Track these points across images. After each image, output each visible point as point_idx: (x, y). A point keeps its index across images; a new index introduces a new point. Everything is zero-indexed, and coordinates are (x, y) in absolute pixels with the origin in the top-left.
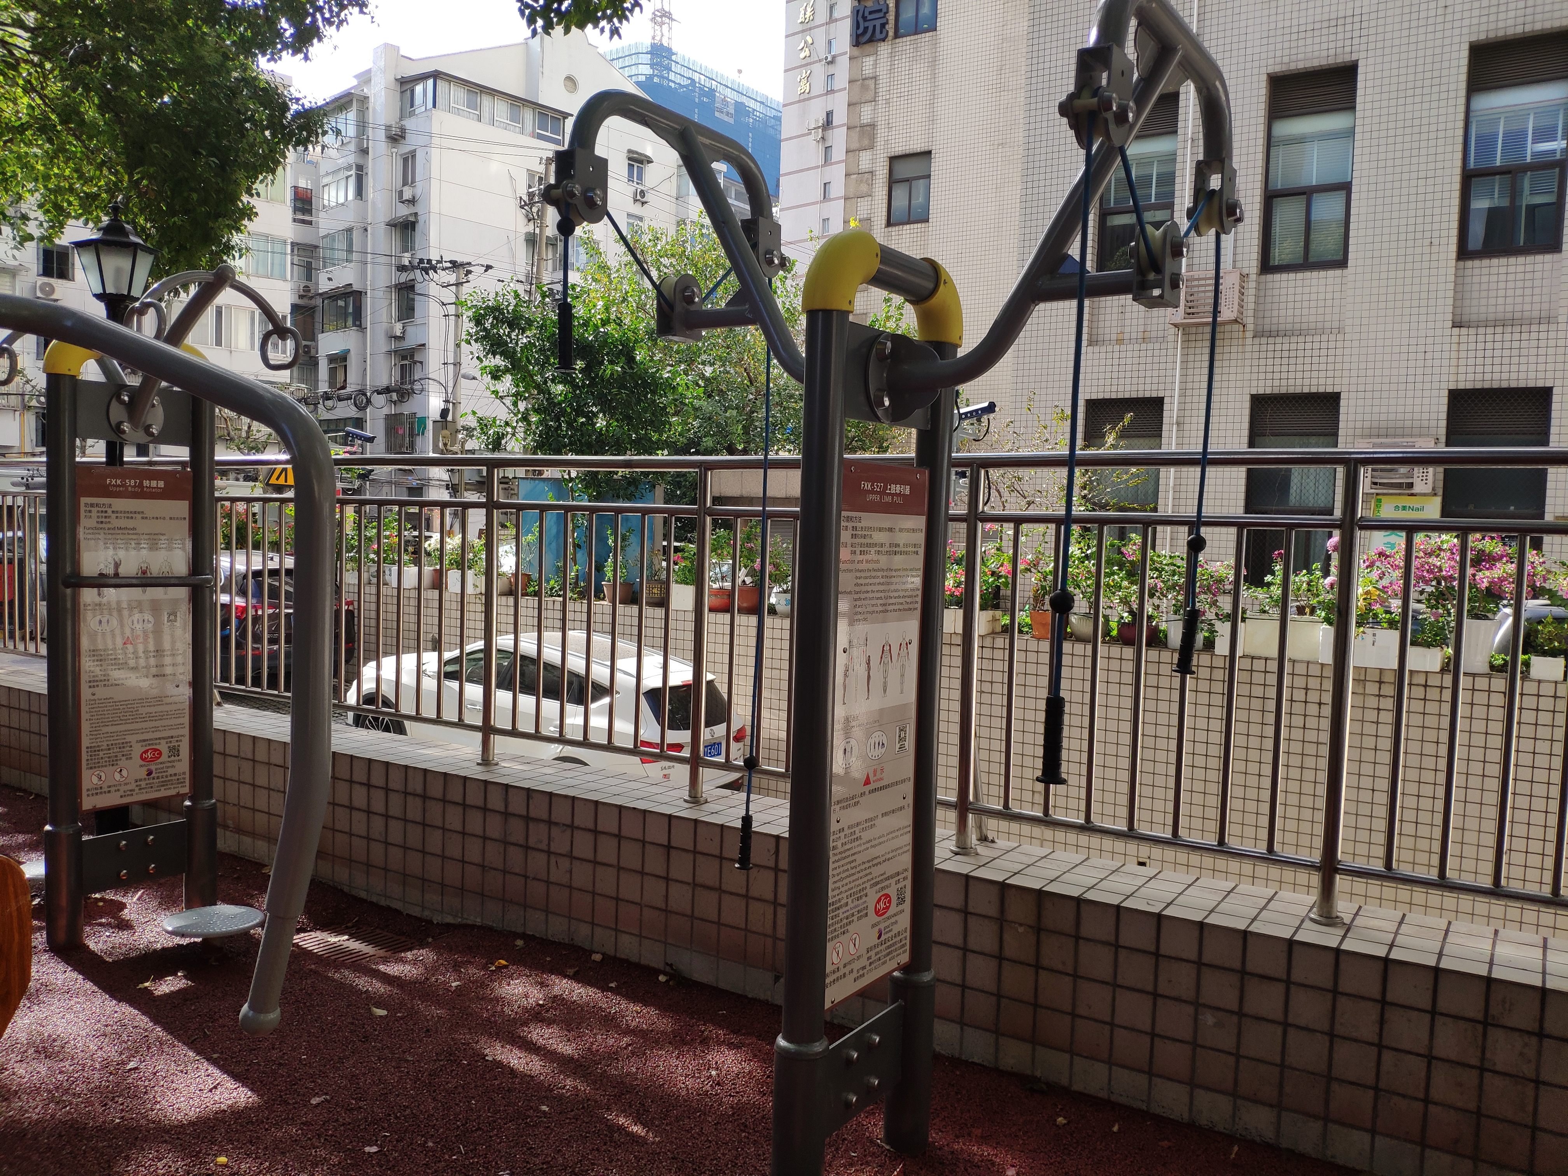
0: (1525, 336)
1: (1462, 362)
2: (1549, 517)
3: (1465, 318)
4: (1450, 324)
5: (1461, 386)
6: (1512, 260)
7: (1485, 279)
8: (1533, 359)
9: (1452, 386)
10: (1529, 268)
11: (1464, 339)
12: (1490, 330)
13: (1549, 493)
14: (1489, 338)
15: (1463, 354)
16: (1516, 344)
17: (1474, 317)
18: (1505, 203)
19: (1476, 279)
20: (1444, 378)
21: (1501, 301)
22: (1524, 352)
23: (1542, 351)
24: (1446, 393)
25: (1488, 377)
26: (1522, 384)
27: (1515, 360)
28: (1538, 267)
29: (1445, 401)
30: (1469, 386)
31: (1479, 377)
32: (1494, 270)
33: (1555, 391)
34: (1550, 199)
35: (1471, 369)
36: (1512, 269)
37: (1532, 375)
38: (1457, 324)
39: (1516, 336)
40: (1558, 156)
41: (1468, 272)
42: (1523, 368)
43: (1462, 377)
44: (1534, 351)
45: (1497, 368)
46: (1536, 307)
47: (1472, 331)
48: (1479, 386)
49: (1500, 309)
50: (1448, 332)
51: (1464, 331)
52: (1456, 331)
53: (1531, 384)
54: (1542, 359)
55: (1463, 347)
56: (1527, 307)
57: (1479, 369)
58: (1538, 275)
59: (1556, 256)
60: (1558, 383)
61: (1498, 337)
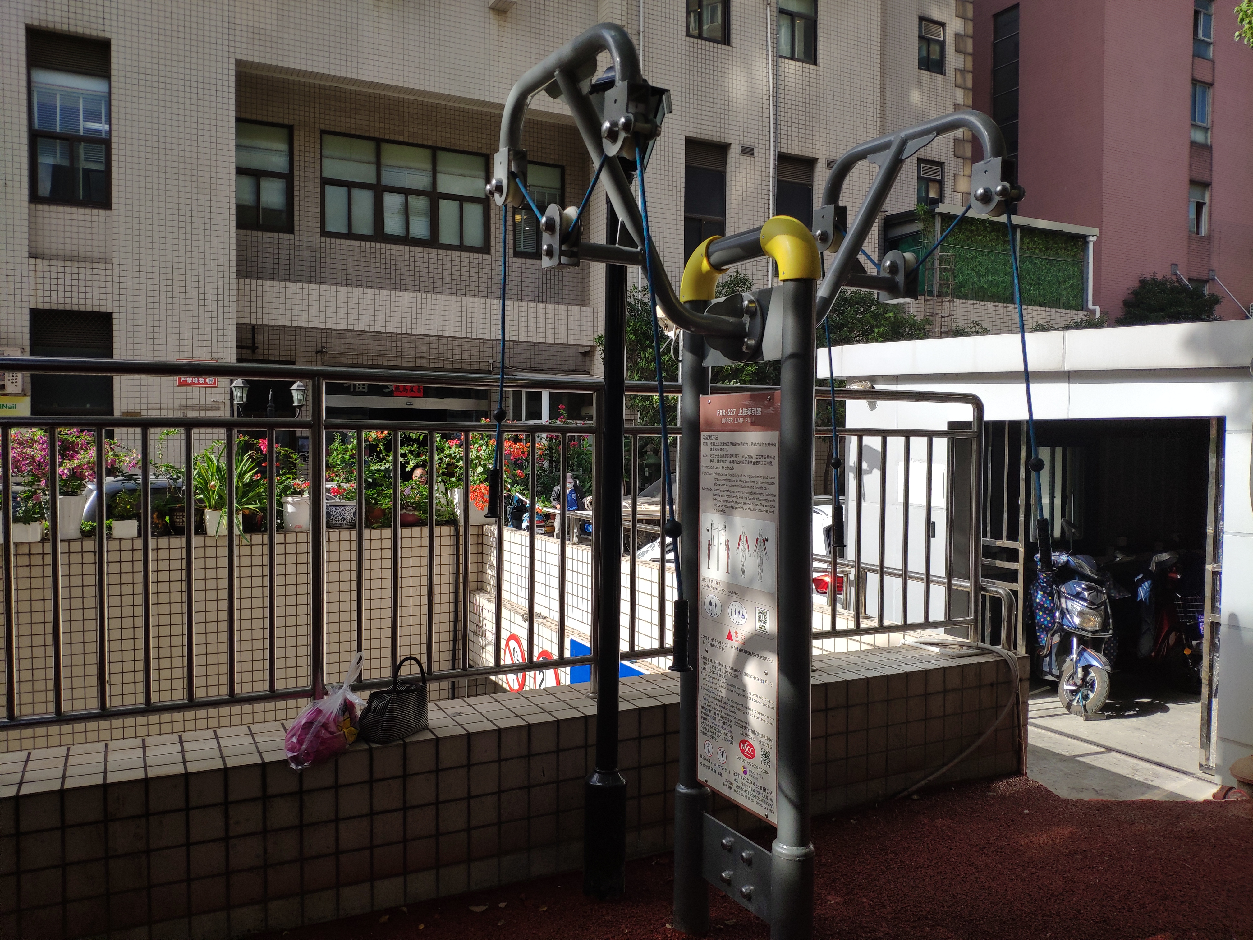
0: (89, 271)
1: (40, 287)
2: (117, 413)
3: (40, 251)
4: (27, 255)
5: (40, 306)
6: (75, 210)
7: (54, 221)
8: (96, 290)
9: (33, 306)
10: (88, 218)
11: (39, 268)
12: (61, 263)
13: (116, 394)
14: (61, 269)
15: (40, 281)
16: (82, 277)
17: (47, 251)
18: (66, 163)
19: (47, 221)
20: (26, 298)
21: (68, 241)
22: (89, 283)
23: (103, 284)
24: (28, 311)
25: (61, 300)
26: (89, 309)
27: (82, 289)
28: (95, 218)
29: (27, 317)
30: (47, 307)
31: (54, 300)
32: (61, 216)
33: (115, 316)
34: (101, 167)
35: (47, 293)
36: (75, 217)
37: (96, 302)
38: (33, 255)
39: (82, 270)
40: (104, 136)
41: (40, 214)
42: (89, 296)
43: (40, 299)
44: (96, 284)
45: (68, 294)
46: (96, 249)
47: (46, 262)
48: (55, 307)
49: (68, 247)
50: (26, 261)
51: (39, 261)
52: (32, 261)
53: (96, 309)
54: (103, 290)
55: (40, 274)
56: (89, 248)
57: (54, 294)
58: (95, 225)
59: (108, 212)
60: (116, 310)
61: (68, 270)
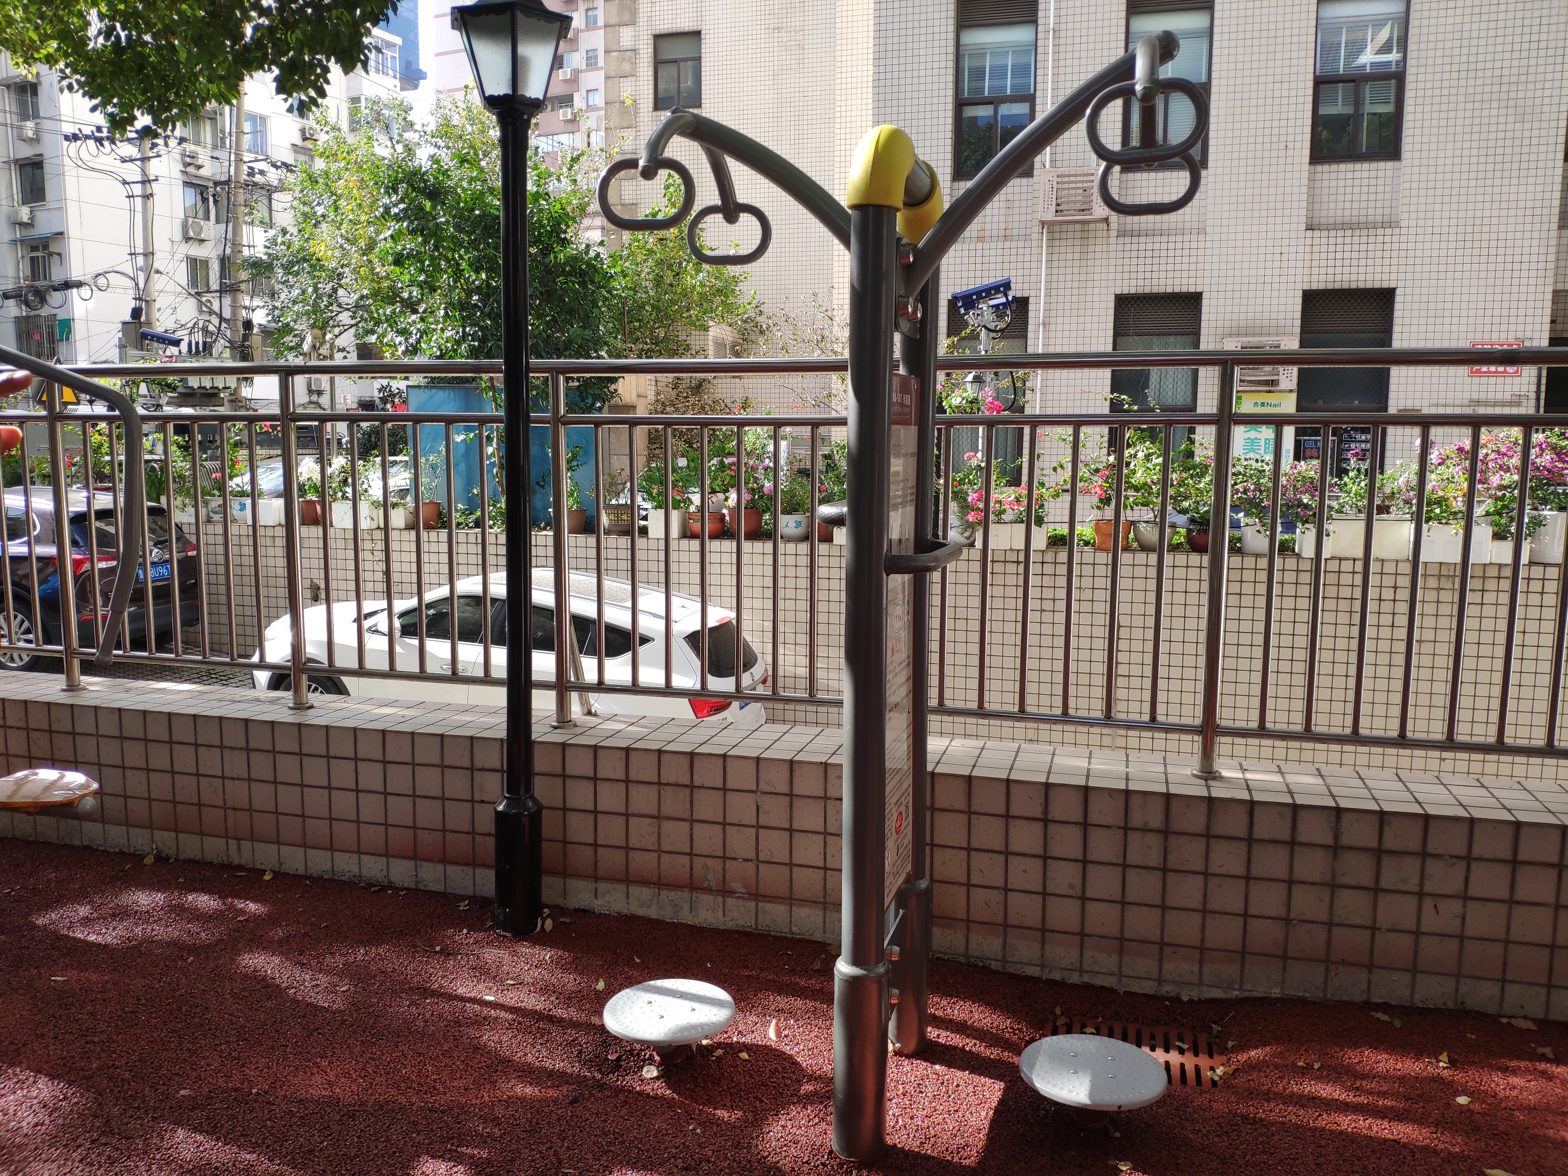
0: (1372, 239)
1: (1315, 263)
2: (1392, 410)
3: (1316, 221)
4: (1304, 227)
5: (1314, 287)
6: (1358, 166)
7: (1333, 183)
8: (1378, 262)
9: (1307, 287)
10: (1373, 174)
11: (1316, 241)
12: (1340, 233)
13: (1392, 387)
14: (1340, 240)
15: (1316, 256)
16: (1363, 247)
17: (1323, 221)
18: (1349, 110)
19: (1326, 184)
20: (1299, 279)
21: (1348, 205)
22: (1371, 254)
23: (1387, 254)
24: (1300, 294)
25: (1338, 278)
26: (1369, 285)
27: (1363, 262)
28: (1381, 174)
29: (1299, 300)
30: (1322, 286)
31: (1330, 278)
32: (1342, 175)
33: (1398, 292)
34: (1389, 108)
35: (1323, 271)
36: (1357, 175)
37: (1378, 277)
38: (1310, 228)
39: (1364, 239)
40: (1393, 69)
41: (1318, 176)
42: (1370, 269)
43: (1315, 278)
44: (1379, 254)
45: (1346, 270)
46: (1379, 211)
47: (1324, 233)
48: (1330, 286)
49: (1347, 212)
50: (1302, 234)
51: (1317, 233)
52: (1309, 233)
53: (1377, 285)
54: (1386, 261)
55: (1316, 249)
56: (1371, 212)
57: (1331, 270)
58: (1381, 181)
59: (1396, 164)
60: (1401, 284)
61: (1348, 240)
